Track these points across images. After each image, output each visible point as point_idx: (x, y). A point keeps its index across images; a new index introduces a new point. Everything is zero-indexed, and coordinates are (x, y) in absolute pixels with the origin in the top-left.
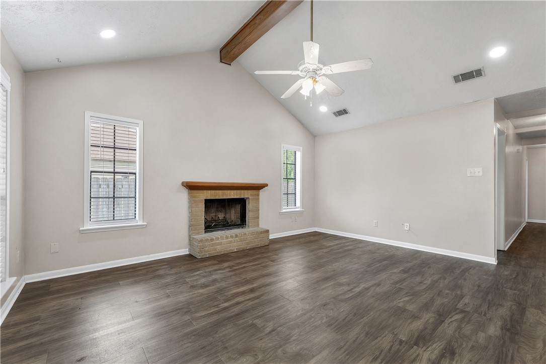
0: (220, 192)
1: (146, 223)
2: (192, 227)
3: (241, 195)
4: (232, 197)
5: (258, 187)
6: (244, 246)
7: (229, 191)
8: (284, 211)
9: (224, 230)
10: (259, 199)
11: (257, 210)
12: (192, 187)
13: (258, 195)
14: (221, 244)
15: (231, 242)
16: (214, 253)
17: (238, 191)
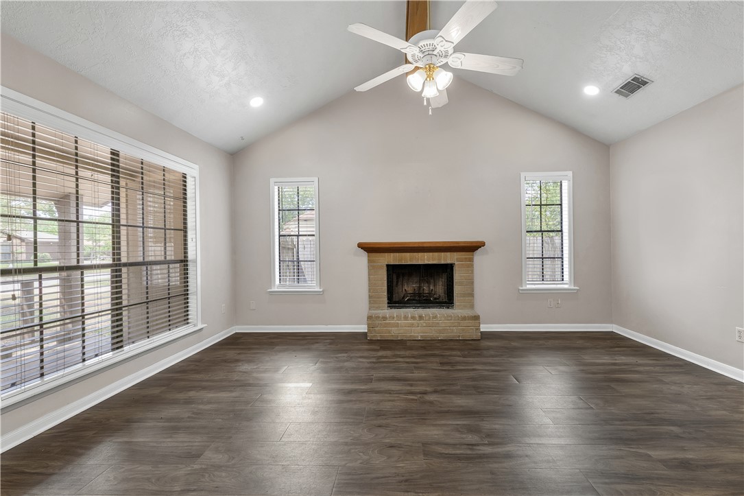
0: (408, 255)
1: (321, 290)
2: (373, 299)
3: (440, 259)
4: (426, 262)
5: (472, 248)
6: (432, 333)
7: (420, 254)
8: (529, 287)
9: (418, 307)
10: (472, 265)
11: (471, 283)
12: (371, 249)
13: (471, 260)
14: (397, 325)
15: (412, 325)
16: (387, 336)
17: (436, 254)
